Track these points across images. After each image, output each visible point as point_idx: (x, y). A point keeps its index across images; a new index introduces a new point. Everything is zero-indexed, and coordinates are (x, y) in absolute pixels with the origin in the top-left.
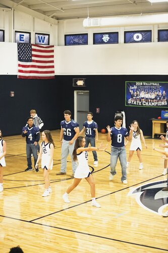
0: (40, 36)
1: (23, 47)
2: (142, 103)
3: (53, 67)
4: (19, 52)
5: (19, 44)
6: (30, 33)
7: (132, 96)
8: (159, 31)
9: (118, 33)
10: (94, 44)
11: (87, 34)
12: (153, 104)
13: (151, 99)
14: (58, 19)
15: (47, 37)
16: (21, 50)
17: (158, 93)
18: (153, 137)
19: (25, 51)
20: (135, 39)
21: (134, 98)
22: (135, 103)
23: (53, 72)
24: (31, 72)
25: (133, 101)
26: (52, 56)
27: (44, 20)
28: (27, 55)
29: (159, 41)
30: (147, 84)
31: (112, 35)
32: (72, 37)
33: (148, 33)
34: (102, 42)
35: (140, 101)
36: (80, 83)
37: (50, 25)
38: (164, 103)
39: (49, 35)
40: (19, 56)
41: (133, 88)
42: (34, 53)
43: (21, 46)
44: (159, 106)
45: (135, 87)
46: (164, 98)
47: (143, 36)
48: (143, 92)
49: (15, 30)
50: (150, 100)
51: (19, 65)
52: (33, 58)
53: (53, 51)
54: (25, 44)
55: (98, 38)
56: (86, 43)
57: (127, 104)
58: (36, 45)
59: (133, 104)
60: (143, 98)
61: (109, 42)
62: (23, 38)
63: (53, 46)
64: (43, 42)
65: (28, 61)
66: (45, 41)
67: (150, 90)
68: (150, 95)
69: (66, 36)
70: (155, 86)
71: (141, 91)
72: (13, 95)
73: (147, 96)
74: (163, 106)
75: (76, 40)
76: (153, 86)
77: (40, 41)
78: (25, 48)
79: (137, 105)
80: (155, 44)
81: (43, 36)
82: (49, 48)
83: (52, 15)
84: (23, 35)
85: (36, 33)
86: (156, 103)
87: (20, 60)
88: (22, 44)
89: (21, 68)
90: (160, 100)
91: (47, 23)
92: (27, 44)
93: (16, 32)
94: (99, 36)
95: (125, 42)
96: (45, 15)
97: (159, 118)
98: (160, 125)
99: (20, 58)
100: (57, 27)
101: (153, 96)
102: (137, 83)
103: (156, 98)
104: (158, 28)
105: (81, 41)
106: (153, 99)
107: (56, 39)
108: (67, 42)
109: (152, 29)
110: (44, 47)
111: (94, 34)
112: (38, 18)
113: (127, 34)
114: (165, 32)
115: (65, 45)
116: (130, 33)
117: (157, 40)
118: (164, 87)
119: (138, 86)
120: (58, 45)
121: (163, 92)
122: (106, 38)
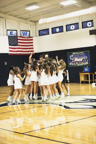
0: (24, 32)
1: (12, 38)
2: (76, 65)
3: (33, 48)
4: (9, 41)
5: (9, 37)
6: (17, 31)
8: (82, 23)
9: (63, 26)
10: (52, 33)
11: (49, 29)
12: (82, 64)
13: (80, 62)
14: (35, 22)
15: (28, 32)
16: (11, 39)
17: (83, 58)
18: (80, 83)
19: (13, 40)
20: (71, 29)
21: (72, 62)
22: (73, 65)
23: (33, 51)
24: (17, 51)
25: (72, 64)
26: (32, 43)
27: (26, 23)
28: (15, 42)
29: (83, 28)
30: (78, 53)
31: (60, 28)
32: (42, 31)
33: (77, 25)
34: (56, 32)
35: (75, 63)
37: (30, 26)
38: (87, 63)
39: (29, 31)
40: (9, 43)
41: (71, 56)
42: (19, 41)
43: (11, 38)
44: (85, 65)
45: (72, 56)
46: (87, 60)
47: (75, 27)
48: (76, 58)
49: (7, 29)
51: (10, 48)
52: (19, 44)
53: (32, 40)
54: (13, 36)
55: (54, 31)
56: (48, 34)
57: (69, 65)
58: (21, 37)
59: (72, 66)
60: (76, 61)
61: (59, 32)
62: (12, 33)
63: (32, 37)
64: (26, 35)
65: (15, 45)
66: (27, 35)
67: (79, 56)
69: (39, 31)
71: (75, 57)
72: (6, 64)
73: (79, 60)
74: (87, 65)
75: (44, 33)
76: (81, 54)
77: (24, 35)
78: (13, 39)
79: (74, 66)
80: (81, 30)
81: (26, 32)
82: (30, 38)
83: (29, 20)
84: (13, 32)
85: (21, 31)
86: (83, 64)
87: (10, 45)
88: (11, 36)
89: (11, 50)
91: (28, 25)
92: (14, 37)
93: (7, 30)
94: (55, 29)
95: (67, 31)
96: (26, 20)
97: (83, 72)
98: (83, 75)
99: (10, 44)
100: (34, 26)
101: (81, 60)
102: (73, 53)
103: (83, 61)
104: (82, 21)
105: (46, 33)
106: (81, 62)
107: (34, 32)
108: (40, 34)
109: (79, 22)
110: (26, 38)
111: (52, 28)
112: (22, 22)
113: (67, 26)
114: (85, 23)
115: (39, 36)
116: (69, 26)
117: (82, 28)
118: (86, 54)
119: (74, 55)
120: (36, 36)
121: (86, 57)
122: (58, 30)
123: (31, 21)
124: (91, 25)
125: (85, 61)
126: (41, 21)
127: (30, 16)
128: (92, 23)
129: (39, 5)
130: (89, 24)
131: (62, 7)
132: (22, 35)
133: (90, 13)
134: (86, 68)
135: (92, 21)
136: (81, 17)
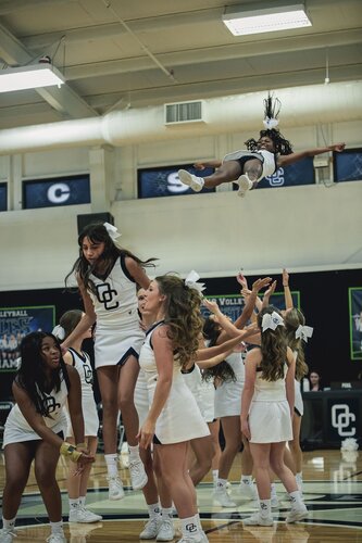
8: (26, 184)
12: (13, 363)
13: (7, 351)
29: (26, 205)
50: (4, 355)
67: (5, 328)
68: (4, 342)
70: (17, 317)
76: (11, 317)
80: (15, 214)
101: (13, 345)
104: (23, 176)
106: (13, 352)
109: (8, 181)
114: (39, 186)
117: (20, 205)
118: (40, 319)
124: (65, 197)
128: (70, 187)
130: (59, 193)
136: (17, 158)
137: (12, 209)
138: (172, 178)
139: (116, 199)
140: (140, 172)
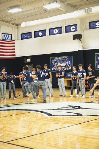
0: (6, 35)
3: (14, 52)
7: (54, 66)
8: (66, 27)
9: (45, 30)
10: (35, 37)
11: (31, 32)
12: (64, 69)
13: (63, 67)
14: (17, 25)
15: (10, 36)
17: (66, 63)
20: (55, 33)
22: (55, 70)
23: (15, 55)
25: (54, 69)
26: (14, 46)
27: (8, 26)
29: (66, 32)
30: (61, 58)
31: (43, 32)
32: (24, 35)
33: (61, 29)
34: (39, 36)
36: (29, 60)
37: (12, 29)
39: (11, 34)
41: (54, 61)
42: (0, 44)
44: (68, 70)
46: (70, 66)
47: (58, 30)
48: (59, 63)
52: (0, 47)
53: (14, 43)
55: (36, 35)
56: (31, 37)
58: (2, 40)
59: (55, 71)
61: (42, 36)
63: (14, 41)
64: (8, 38)
67: (62, 61)
68: (62, 64)
69: (21, 34)
73: (62, 65)
74: (70, 70)
75: (26, 36)
76: (64, 59)
77: (5, 38)
81: (7, 35)
82: (12, 42)
83: (11, 23)
85: (2, 34)
86: (66, 69)
90: (67, 67)
91: (9, 28)
94: (37, 32)
95: (49, 35)
96: (8, 23)
97: (66, 77)
98: (66, 81)
100: (17, 30)
101: (64, 65)
102: (56, 58)
103: (65, 66)
104: (65, 25)
105: (29, 37)
106: (64, 67)
107: (16, 36)
108: (22, 38)
109: (62, 26)
110: (7, 41)
111: (35, 32)
112: (4, 25)
113: (50, 30)
114: (69, 27)
115: (21, 39)
116: (52, 30)
118: (69, 59)
119: (56, 60)
120: (18, 40)
121: (69, 62)
122: (40, 34)
123: (13, 24)
124: (74, 30)
125: (68, 66)
126: (23, 25)
127: (12, 18)
128: (75, 27)
129: (22, 8)
130: (73, 29)
131: (45, 10)
132: (4, 38)
133: (74, 18)
134: (69, 73)
135: (75, 25)
136: (64, 21)
137: (64, 33)
138: (97, 24)
139: (85, 30)
140: (90, 23)
